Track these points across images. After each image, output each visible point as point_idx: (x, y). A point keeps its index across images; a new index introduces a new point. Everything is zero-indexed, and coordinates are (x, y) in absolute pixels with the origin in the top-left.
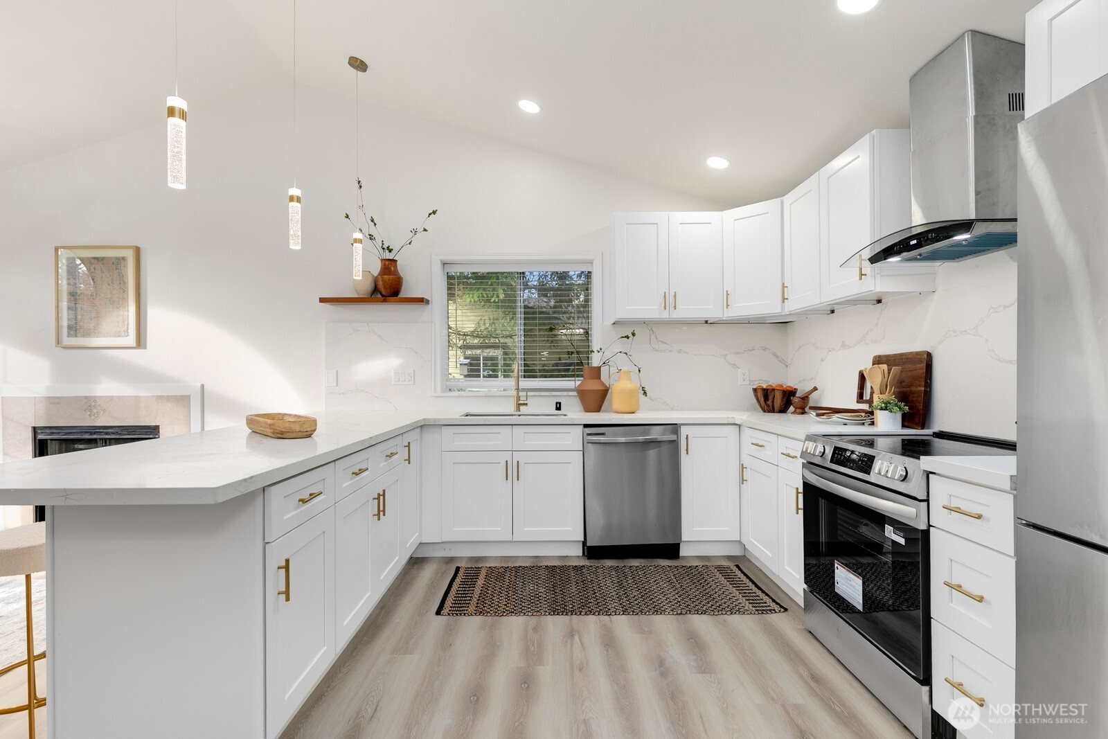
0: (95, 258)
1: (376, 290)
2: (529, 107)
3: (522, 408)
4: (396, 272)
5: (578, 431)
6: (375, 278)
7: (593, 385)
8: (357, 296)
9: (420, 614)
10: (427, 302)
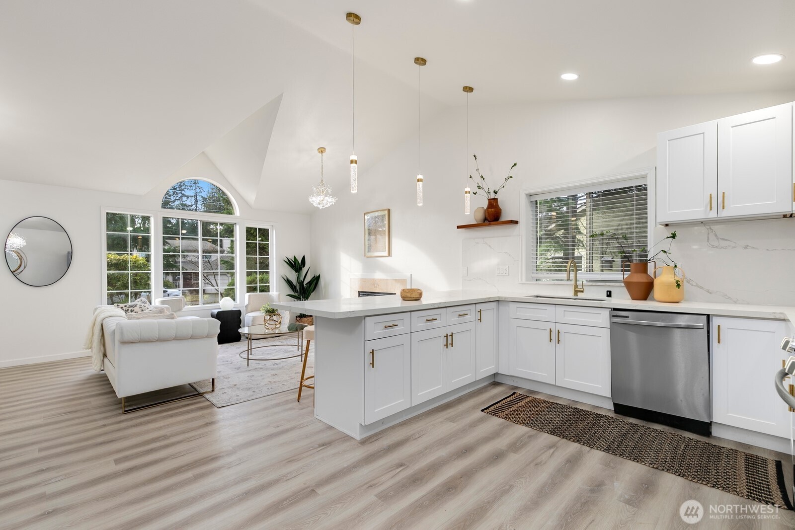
1: (485, 219)
2: (570, 77)
3: (579, 293)
4: (497, 206)
5: (606, 314)
6: (485, 211)
7: (639, 278)
8: (476, 223)
9: (474, 408)
10: (517, 222)
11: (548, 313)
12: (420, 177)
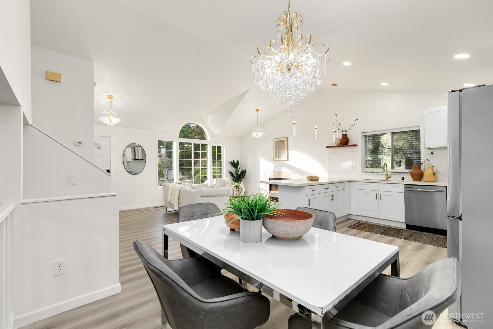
0: (280, 141)
1: (341, 143)
3: (388, 178)
4: (347, 137)
5: (402, 186)
6: (341, 140)
7: (417, 171)
8: (336, 145)
9: (344, 226)
10: (357, 145)
11: (375, 186)
12: (316, 127)
